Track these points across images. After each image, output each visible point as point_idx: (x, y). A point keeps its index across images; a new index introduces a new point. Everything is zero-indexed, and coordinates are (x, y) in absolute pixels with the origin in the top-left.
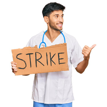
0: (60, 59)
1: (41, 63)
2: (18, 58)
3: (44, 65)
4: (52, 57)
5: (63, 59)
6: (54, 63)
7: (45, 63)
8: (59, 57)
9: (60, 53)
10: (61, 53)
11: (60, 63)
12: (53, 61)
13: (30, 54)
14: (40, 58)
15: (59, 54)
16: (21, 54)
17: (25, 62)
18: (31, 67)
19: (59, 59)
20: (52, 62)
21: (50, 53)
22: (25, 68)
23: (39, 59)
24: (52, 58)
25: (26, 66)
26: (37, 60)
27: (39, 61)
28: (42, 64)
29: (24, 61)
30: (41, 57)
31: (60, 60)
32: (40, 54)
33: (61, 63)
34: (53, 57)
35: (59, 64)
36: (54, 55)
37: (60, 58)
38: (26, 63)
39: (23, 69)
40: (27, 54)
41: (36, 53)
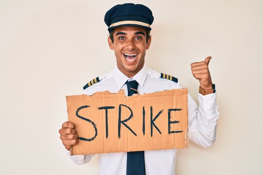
0: (172, 122)
1: (129, 129)
2: (79, 116)
3: (136, 135)
4: (156, 118)
5: (178, 122)
6: (159, 130)
7: (139, 131)
8: (169, 117)
9: (172, 110)
10: (175, 110)
11: (172, 130)
12: (156, 127)
13: (106, 108)
14: (129, 119)
15: (170, 110)
16: (86, 107)
17: (95, 126)
18: (107, 137)
19: (170, 123)
20: (154, 127)
21: (151, 108)
22: (93, 138)
23: (126, 121)
24: (154, 120)
25: (96, 135)
26: (122, 122)
27: (125, 125)
28: (132, 131)
29: (93, 123)
30: (132, 115)
31: (172, 125)
32: (130, 109)
33: (173, 132)
34: (157, 116)
35: (169, 132)
36: (160, 113)
37: (171, 120)
38: (96, 129)
39: (89, 140)
40: (100, 109)
41: (122, 107)
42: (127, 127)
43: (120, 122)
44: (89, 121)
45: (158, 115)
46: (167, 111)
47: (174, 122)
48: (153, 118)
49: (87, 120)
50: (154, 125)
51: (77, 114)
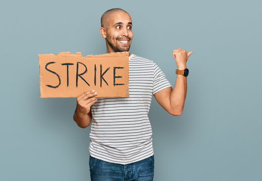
0: (116, 77)
1: (84, 80)
2: (47, 69)
3: (89, 85)
4: (104, 73)
5: (121, 77)
6: (106, 83)
7: (91, 82)
8: (114, 73)
9: (116, 68)
10: (119, 68)
11: (116, 83)
12: (104, 80)
13: (68, 64)
14: (84, 73)
15: (115, 68)
16: (53, 63)
17: (59, 77)
18: (68, 85)
19: (115, 77)
20: (103, 80)
21: (101, 66)
22: (58, 86)
23: (82, 74)
24: (103, 75)
25: (60, 84)
26: (79, 75)
27: (81, 77)
28: (87, 82)
29: (57, 75)
30: (86, 70)
31: (116, 79)
32: (85, 66)
33: (117, 84)
34: (105, 72)
35: (114, 85)
36: (108, 69)
37: (116, 75)
38: (60, 79)
39: (55, 87)
40: (63, 65)
41: (79, 64)
42: (83, 79)
43: (77, 75)
44: (55, 73)
45: (106, 71)
46: (113, 69)
47: (119, 77)
48: (102, 73)
49: (53, 72)
50: (103, 79)
51: (46, 67)
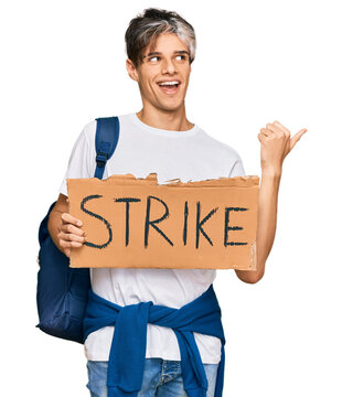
0: (231, 229)
1: (162, 234)
2: (85, 210)
3: (171, 244)
4: (205, 220)
5: (241, 229)
6: (209, 239)
7: (177, 237)
8: (227, 221)
9: (232, 209)
10: (237, 209)
11: (229, 241)
12: (204, 234)
13: (128, 201)
14: (162, 219)
15: (228, 210)
16: (97, 196)
17: (108, 226)
18: (127, 243)
19: (227, 229)
20: (201, 234)
21: (198, 205)
22: (106, 245)
23: (157, 221)
24: (202, 223)
25: (110, 240)
26: (152, 223)
27: (155, 227)
28: (166, 238)
29: (106, 222)
30: (167, 214)
31: (230, 232)
32: (165, 205)
33: (232, 244)
34: (207, 218)
35: (226, 244)
36: (212, 212)
37: (230, 225)
38: (110, 230)
39: (100, 247)
40: (117, 201)
41: (152, 200)
42: (160, 231)
43: (147, 223)
44: (101, 218)
45: (209, 216)
46: (224, 211)
47: (235, 229)
48: (201, 219)
49: (97, 216)
50: (202, 231)
51: (82, 206)
